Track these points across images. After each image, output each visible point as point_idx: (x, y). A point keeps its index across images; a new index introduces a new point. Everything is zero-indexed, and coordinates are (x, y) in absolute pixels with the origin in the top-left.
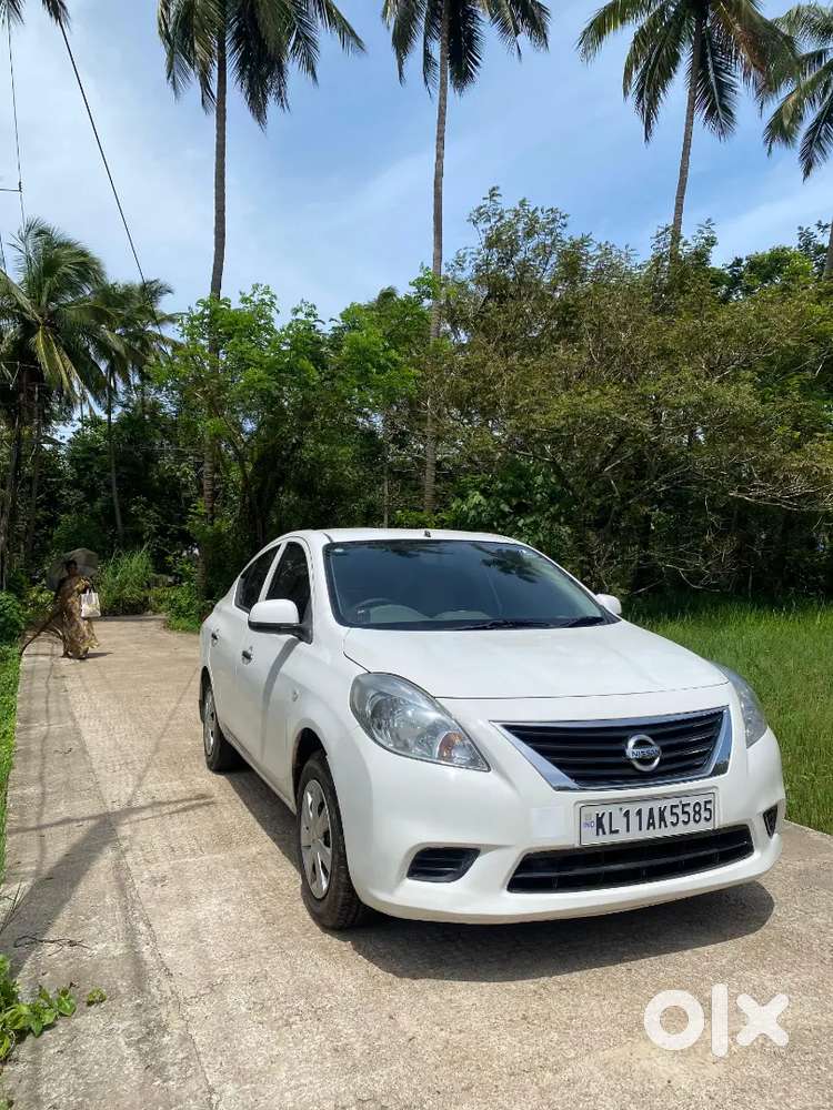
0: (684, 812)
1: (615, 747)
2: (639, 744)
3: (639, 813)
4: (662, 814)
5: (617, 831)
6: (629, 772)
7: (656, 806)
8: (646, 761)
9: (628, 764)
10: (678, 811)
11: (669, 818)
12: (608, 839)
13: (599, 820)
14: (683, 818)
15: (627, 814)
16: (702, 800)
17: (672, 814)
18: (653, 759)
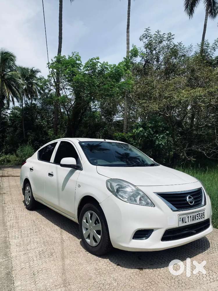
0: (199, 216)
1: (184, 199)
2: (189, 198)
3: (191, 217)
4: (195, 216)
5: (186, 222)
6: (188, 205)
7: (194, 214)
8: (191, 202)
9: (187, 203)
10: (198, 216)
11: (197, 218)
12: (184, 224)
13: (183, 219)
14: (199, 217)
15: (188, 217)
16: (202, 212)
17: (197, 216)
18: (193, 202)
